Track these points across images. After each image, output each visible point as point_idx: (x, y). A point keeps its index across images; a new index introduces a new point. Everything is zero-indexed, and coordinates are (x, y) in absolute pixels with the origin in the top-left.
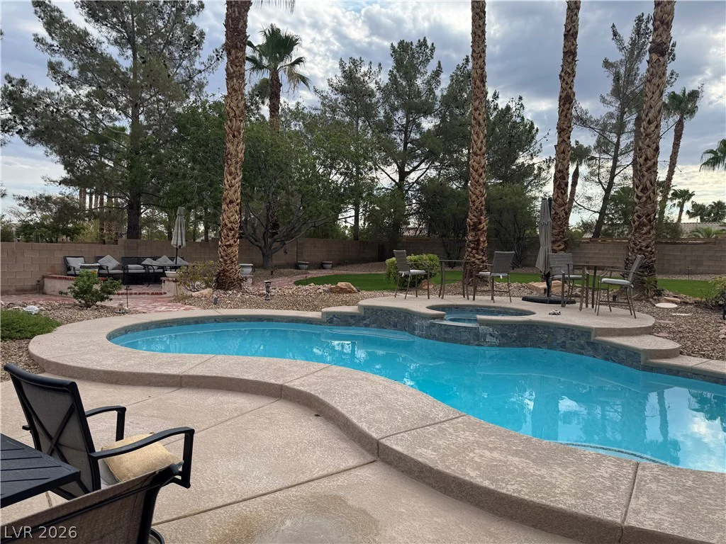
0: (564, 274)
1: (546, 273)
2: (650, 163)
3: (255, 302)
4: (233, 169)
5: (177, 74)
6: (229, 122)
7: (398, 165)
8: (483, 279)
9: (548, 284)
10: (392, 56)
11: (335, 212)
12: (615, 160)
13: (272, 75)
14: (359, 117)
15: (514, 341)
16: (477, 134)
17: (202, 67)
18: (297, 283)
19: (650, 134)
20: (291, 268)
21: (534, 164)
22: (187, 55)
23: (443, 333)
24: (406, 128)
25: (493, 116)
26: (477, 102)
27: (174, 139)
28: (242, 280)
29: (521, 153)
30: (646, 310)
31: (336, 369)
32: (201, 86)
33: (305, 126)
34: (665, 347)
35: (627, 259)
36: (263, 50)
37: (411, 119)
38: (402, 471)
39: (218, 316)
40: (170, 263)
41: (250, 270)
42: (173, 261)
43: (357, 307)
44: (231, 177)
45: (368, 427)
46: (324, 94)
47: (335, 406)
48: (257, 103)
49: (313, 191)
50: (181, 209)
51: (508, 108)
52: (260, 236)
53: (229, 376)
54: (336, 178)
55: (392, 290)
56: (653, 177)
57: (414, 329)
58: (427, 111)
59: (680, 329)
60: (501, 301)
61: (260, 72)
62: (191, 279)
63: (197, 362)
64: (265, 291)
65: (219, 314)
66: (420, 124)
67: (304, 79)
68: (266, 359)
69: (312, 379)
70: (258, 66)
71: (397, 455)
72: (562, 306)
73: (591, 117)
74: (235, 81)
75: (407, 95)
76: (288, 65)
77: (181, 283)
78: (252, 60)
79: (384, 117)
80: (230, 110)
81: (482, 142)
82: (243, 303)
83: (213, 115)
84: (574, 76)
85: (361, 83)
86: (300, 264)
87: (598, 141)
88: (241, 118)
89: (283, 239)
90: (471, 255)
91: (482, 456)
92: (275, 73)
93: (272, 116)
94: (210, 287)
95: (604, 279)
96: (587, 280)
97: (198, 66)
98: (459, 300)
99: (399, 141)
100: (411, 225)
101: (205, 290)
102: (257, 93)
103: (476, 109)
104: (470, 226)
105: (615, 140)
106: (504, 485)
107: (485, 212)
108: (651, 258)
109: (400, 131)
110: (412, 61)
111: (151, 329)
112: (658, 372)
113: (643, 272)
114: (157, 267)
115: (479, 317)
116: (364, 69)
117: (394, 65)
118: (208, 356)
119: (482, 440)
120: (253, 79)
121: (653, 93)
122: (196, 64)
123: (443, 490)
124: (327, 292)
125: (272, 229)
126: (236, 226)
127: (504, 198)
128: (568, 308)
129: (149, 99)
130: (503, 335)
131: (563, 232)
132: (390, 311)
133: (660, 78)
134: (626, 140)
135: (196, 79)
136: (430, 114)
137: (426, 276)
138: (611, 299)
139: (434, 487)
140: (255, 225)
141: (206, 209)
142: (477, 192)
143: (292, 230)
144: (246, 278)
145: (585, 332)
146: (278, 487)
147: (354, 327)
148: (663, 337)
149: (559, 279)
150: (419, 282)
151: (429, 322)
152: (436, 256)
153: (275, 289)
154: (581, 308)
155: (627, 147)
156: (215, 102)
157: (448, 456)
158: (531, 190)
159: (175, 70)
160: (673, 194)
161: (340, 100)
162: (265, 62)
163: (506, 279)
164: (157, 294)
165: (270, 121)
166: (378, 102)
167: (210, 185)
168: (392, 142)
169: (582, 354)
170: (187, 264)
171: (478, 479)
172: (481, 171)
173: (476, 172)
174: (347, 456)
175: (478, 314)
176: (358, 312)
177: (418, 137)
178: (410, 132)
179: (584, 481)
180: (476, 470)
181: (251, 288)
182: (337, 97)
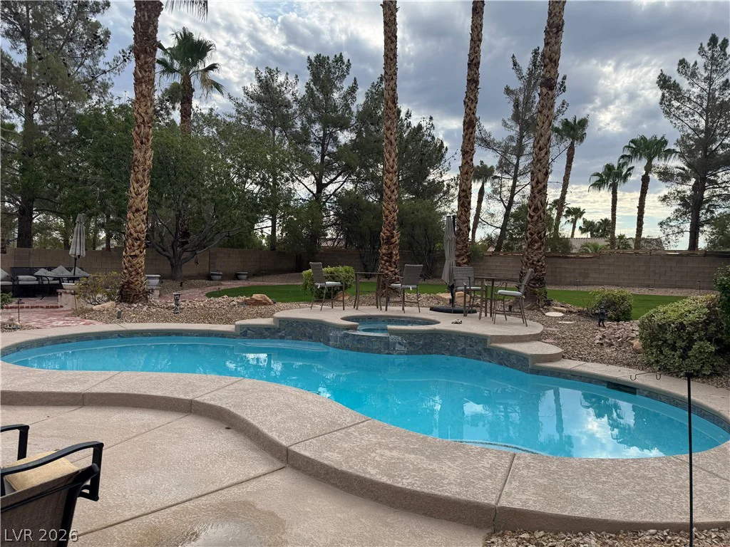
0: (465, 286)
1: (451, 285)
2: (541, 186)
3: (162, 316)
4: (140, 177)
5: (79, 73)
6: (137, 128)
7: (315, 176)
8: (395, 290)
9: (452, 295)
10: (309, 69)
11: (250, 222)
12: (515, 180)
13: (183, 79)
14: (275, 127)
15: (420, 349)
16: (389, 152)
17: (107, 68)
18: (209, 295)
19: (541, 160)
20: (202, 279)
21: (443, 181)
22: (90, 53)
23: (355, 343)
24: (323, 141)
25: (406, 134)
26: (389, 122)
27: (73, 141)
28: (148, 293)
29: (432, 170)
30: (537, 318)
31: (248, 383)
32: (105, 87)
33: (219, 133)
34: (549, 352)
35: (522, 272)
36: (173, 53)
37: (328, 132)
38: (310, 475)
39: (122, 331)
40: (68, 274)
41: (157, 281)
42: (70, 271)
43: (272, 319)
44: (138, 185)
45: (279, 436)
46: (240, 102)
47: (247, 418)
48: (167, 108)
49: (227, 200)
50: (80, 216)
51: (420, 127)
52: (169, 245)
53: (136, 392)
54: (252, 187)
55: (309, 301)
56: (543, 199)
57: (329, 340)
58: (344, 126)
59: (563, 336)
60: (411, 311)
61: (171, 76)
62: (92, 292)
63: (101, 379)
64: (173, 304)
65: (123, 329)
66: (337, 138)
67: (218, 86)
68: (174, 374)
69: (224, 393)
70: (169, 69)
71: (305, 459)
72: (465, 316)
73: (494, 140)
74: (144, 86)
75: (323, 109)
76: (201, 71)
77: (80, 296)
78: (162, 62)
79: (301, 128)
80: (138, 116)
81: (394, 161)
82: (150, 317)
83: (119, 118)
84: (477, 103)
85: (277, 93)
86: (212, 274)
87: (500, 162)
88: (150, 125)
89: (194, 249)
90: (385, 267)
91: (382, 455)
92: (186, 79)
93: (183, 121)
94: (113, 300)
95: (499, 291)
96: (486, 291)
97: (101, 66)
98: (372, 311)
99: (316, 153)
100: (329, 236)
101: (108, 303)
102: (166, 98)
103: (388, 129)
104: (383, 239)
105: (515, 162)
106: (400, 480)
107: (397, 227)
108: (541, 271)
109: (317, 143)
110: (329, 75)
111: (47, 345)
112: (544, 375)
113: (534, 284)
114: (52, 279)
115: (389, 327)
116: (281, 79)
117: (311, 77)
118: (112, 373)
119: (384, 441)
120: (163, 83)
121: (543, 123)
122: (99, 64)
123: (346, 488)
124: (242, 304)
125: (183, 237)
126: (143, 236)
127: (416, 213)
128: (469, 317)
129: (46, 97)
130: (411, 344)
131: (466, 247)
132: (305, 323)
133: (549, 110)
134: (524, 162)
135: (99, 79)
136: (347, 129)
137: (341, 288)
138: (507, 309)
139: (338, 487)
140: (163, 234)
141: (108, 217)
142: (390, 207)
143: (204, 240)
144: (153, 290)
145: (482, 339)
146: (188, 498)
147: (268, 339)
148: (549, 343)
149: (462, 291)
150: (335, 293)
151: (343, 333)
152: (351, 268)
153: (185, 301)
154: (480, 318)
155: (525, 168)
156: (121, 106)
157: (352, 457)
158: (440, 207)
159: (76, 68)
160: (567, 211)
161: (255, 109)
162: (177, 65)
163: (416, 291)
164: (52, 307)
165: (181, 127)
166: (295, 113)
167: (114, 192)
168: (309, 153)
169: (480, 359)
170: (88, 275)
171: (378, 476)
172: (393, 188)
173: (389, 188)
174: (256, 464)
175: (388, 324)
176: (273, 324)
177: (335, 150)
178: (328, 145)
179: (469, 472)
180: (376, 468)
181: (158, 301)
182: (252, 105)
